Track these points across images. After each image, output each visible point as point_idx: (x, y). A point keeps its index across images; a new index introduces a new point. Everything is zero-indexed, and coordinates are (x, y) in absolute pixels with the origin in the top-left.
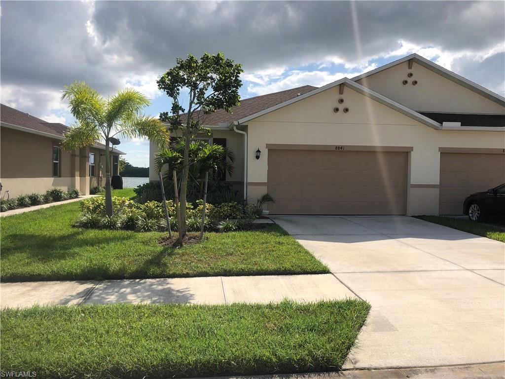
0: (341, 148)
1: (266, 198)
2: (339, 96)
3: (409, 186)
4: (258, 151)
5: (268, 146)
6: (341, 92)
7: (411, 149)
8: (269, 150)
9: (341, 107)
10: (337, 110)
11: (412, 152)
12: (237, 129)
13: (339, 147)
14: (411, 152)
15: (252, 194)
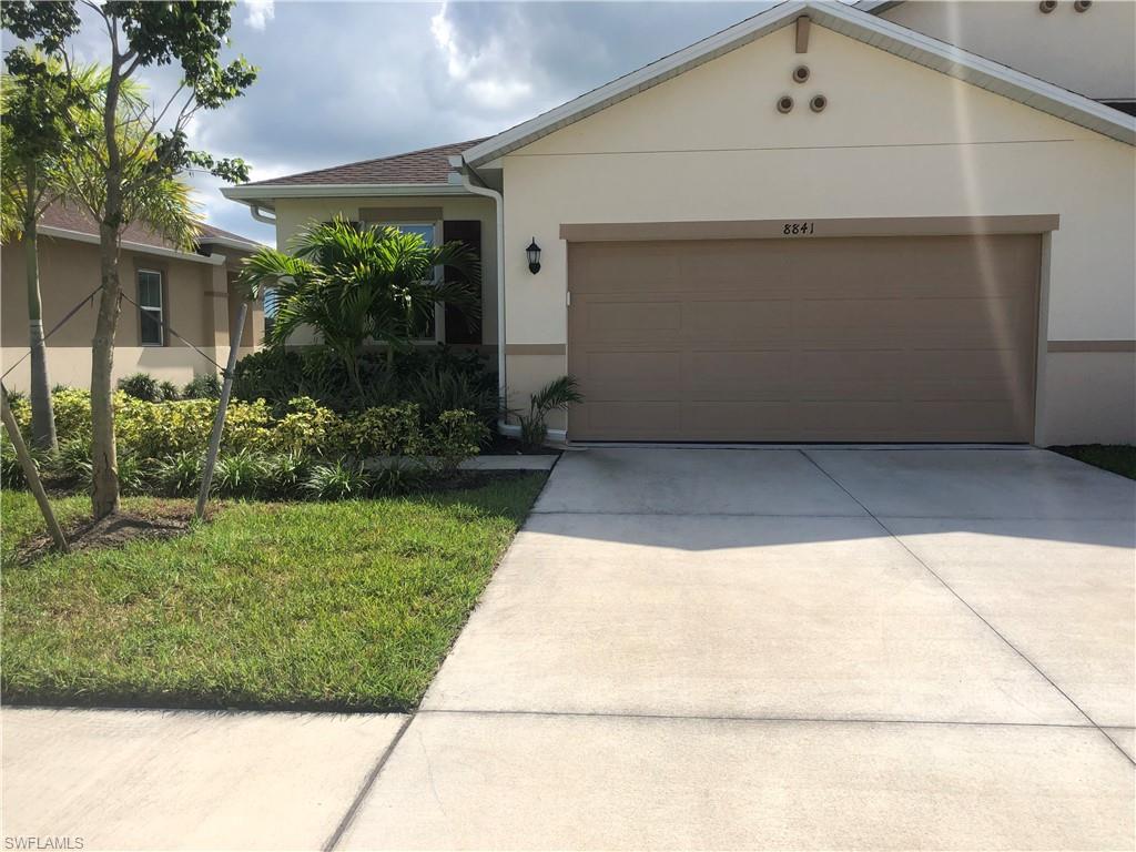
0: (804, 228)
1: (560, 392)
2: (794, 60)
3: (1042, 348)
4: (533, 248)
5: (565, 230)
6: (801, 47)
7: (1053, 221)
8: (570, 245)
9: (802, 94)
10: (786, 104)
11: (1054, 233)
12: (473, 184)
13: (795, 227)
14: (1048, 233)
15: (520, 379)
